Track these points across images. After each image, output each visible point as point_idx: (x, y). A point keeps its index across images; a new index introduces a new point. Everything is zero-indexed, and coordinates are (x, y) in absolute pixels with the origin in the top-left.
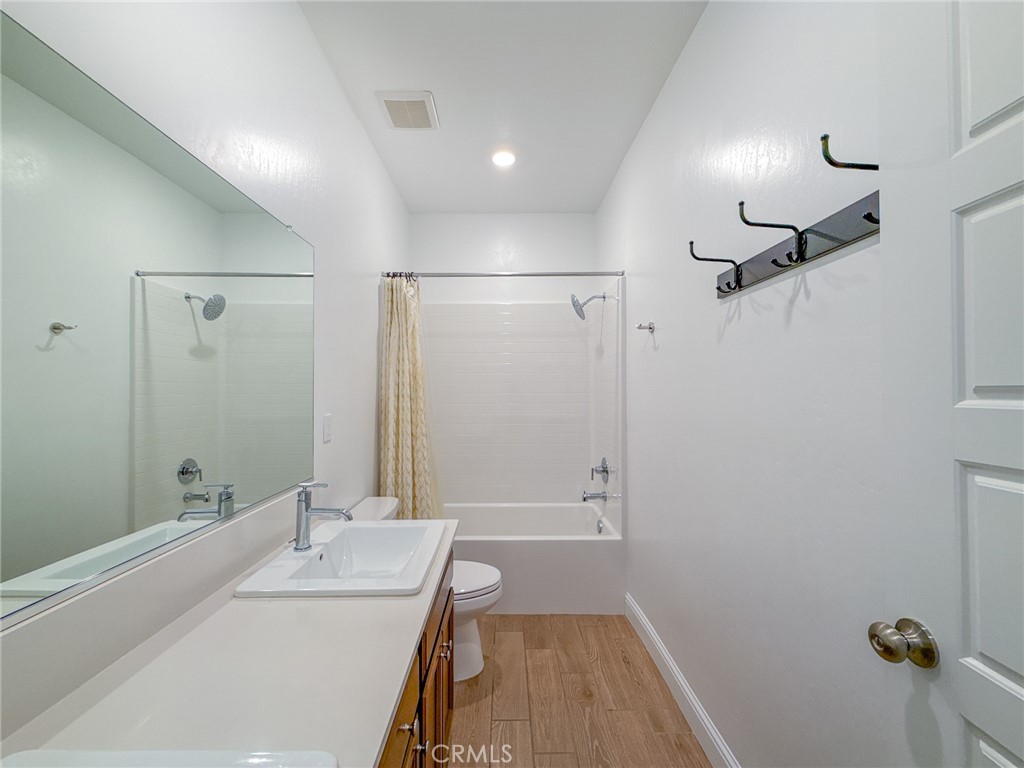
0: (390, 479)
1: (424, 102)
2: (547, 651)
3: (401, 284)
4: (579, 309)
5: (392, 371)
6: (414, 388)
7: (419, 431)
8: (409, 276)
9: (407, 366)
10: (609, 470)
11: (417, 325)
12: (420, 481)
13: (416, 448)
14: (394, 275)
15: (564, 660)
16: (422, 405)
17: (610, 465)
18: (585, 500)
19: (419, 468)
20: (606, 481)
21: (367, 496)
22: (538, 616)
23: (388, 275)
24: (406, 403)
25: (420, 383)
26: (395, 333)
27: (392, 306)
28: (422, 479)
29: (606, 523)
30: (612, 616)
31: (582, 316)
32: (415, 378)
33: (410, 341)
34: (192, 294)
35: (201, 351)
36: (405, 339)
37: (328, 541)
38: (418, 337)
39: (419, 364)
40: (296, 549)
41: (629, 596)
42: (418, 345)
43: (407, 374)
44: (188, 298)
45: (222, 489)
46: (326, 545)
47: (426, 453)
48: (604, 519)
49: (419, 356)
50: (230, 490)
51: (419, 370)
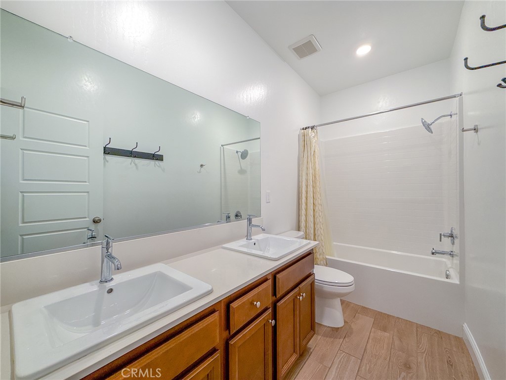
0: (303, 224)
1: (310, 41)
2: (387, 334)
3: (308, 132)
4: (428, 127)
5: (304, 174)
6: (314, 182)
7: (317, 202)
8: (312, 128)
9: (311, 171)
10: (454, 236)
11: (316, 150)
12: (317, 227)
13: (316, 210)
14: (306, 128)
15: (397, 342)
16: (318, 190)
17: (455, 233)
18: (433, 254)
19: (317, 221)
20: (453, 244)
21: (292, 230)
22: (388, 315)
23: (303, 129)
24: (311, 189)
25: (318, 179)
26: (306, 156)
27: (304, 143)
28: (318, 226)
29: (452, 273)
30: (449, 335)
31: (430, 131)
32: (315, 177)
33: (312, 159)
34: (238, 150)
35: (242, 172)
36: (310, 158)
37: (259, 239)
38: (317, 157)
39: (317, 170)
40: (247, 239)
41: (465, 326)
42: (317, 160)
43: (311, 175)
44: (237, 152)
45: (227, 214)
46: (257, 240)
47: (320, 214)
48: (451, 270)
49: (317, 166)
50: (229, 215)
51: (317, 173)
